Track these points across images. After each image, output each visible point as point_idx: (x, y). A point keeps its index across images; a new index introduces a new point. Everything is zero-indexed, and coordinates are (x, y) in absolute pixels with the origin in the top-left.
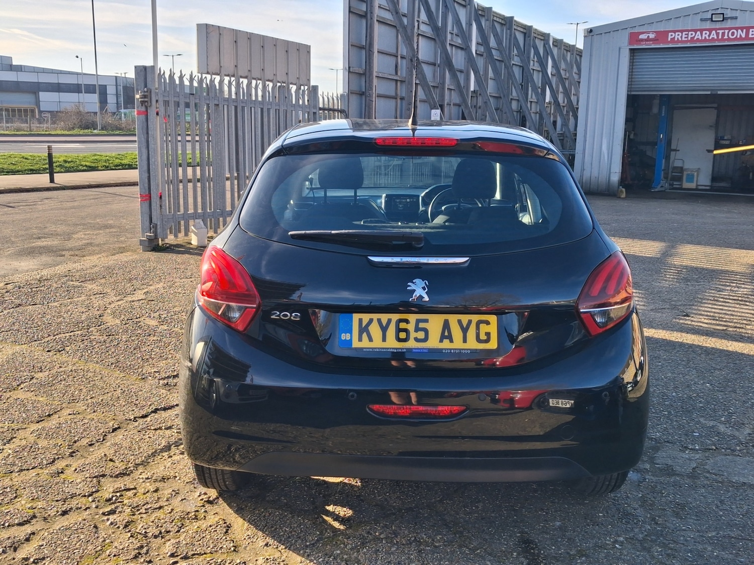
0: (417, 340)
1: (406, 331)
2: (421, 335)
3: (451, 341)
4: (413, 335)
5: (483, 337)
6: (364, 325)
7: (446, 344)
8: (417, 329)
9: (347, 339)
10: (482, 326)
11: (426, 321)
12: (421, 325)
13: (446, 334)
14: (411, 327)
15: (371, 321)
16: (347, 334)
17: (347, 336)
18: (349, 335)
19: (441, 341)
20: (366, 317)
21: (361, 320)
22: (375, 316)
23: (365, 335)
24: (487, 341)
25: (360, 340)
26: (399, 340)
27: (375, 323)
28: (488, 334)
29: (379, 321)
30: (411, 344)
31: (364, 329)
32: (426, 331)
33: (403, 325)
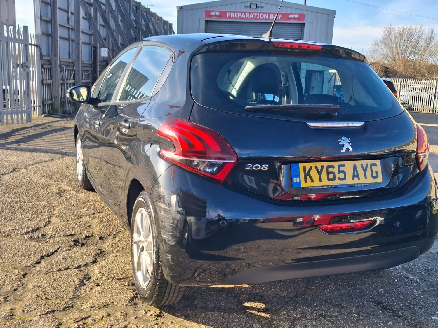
0: (340, 179)
1: (333, 173)
2: (342, 175)
3: (359, 179)
4: (337, 176)
5: (375, 175)
6: (307, 171)
7: (356, 181)
8: (339, 172)
9: (297, 181)
10: (374, 167)
11: (344, 166)
12: (341, 169)
13: (356, 174)
14: (335, 170)
15: (311, 168)
16: (297, 178)
17: (297, 180)
18: (298, 178)
19: (353, 179)
20: (308, 165)
21: (304, 168)
22: (313, 164)
23: (308, 178)
24: (377, 177)
25: (306, 181)
26: (329, 180)
27: (314, 169)
28: (377, 172)
29: (316, 167)
30: (337, 182)
31: (307, 174)
32: (344, 172)
33: (331, 170)
